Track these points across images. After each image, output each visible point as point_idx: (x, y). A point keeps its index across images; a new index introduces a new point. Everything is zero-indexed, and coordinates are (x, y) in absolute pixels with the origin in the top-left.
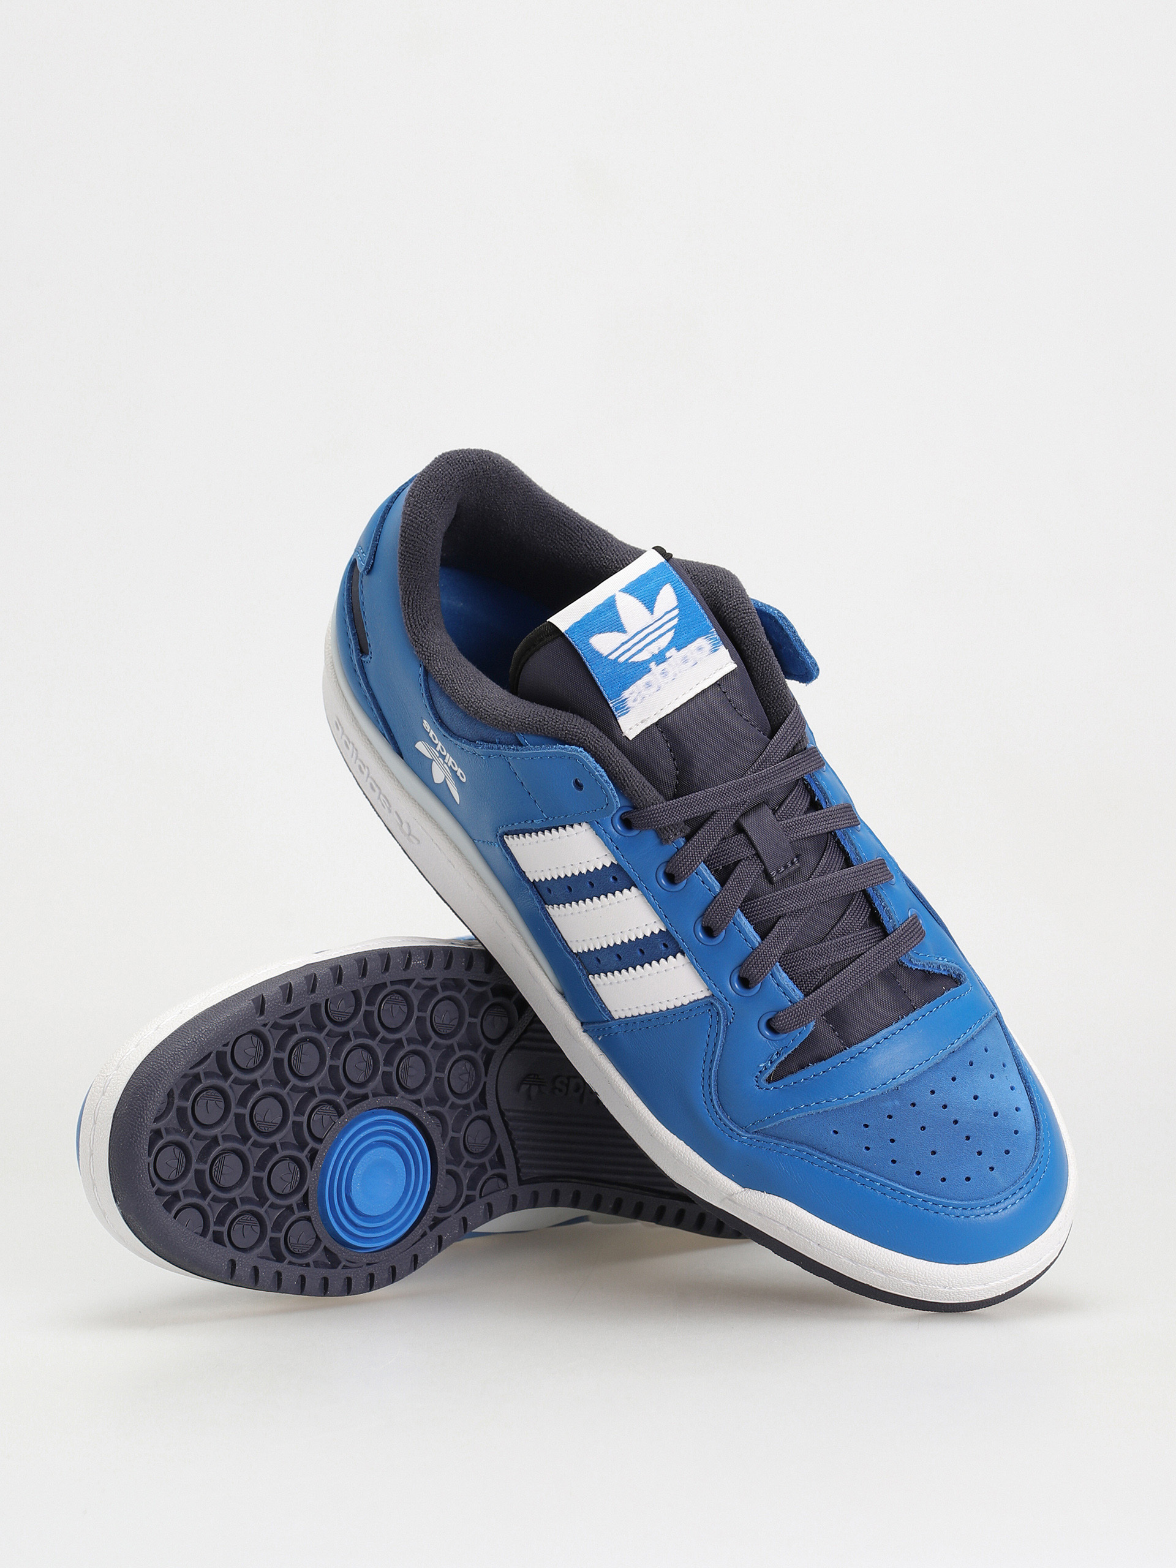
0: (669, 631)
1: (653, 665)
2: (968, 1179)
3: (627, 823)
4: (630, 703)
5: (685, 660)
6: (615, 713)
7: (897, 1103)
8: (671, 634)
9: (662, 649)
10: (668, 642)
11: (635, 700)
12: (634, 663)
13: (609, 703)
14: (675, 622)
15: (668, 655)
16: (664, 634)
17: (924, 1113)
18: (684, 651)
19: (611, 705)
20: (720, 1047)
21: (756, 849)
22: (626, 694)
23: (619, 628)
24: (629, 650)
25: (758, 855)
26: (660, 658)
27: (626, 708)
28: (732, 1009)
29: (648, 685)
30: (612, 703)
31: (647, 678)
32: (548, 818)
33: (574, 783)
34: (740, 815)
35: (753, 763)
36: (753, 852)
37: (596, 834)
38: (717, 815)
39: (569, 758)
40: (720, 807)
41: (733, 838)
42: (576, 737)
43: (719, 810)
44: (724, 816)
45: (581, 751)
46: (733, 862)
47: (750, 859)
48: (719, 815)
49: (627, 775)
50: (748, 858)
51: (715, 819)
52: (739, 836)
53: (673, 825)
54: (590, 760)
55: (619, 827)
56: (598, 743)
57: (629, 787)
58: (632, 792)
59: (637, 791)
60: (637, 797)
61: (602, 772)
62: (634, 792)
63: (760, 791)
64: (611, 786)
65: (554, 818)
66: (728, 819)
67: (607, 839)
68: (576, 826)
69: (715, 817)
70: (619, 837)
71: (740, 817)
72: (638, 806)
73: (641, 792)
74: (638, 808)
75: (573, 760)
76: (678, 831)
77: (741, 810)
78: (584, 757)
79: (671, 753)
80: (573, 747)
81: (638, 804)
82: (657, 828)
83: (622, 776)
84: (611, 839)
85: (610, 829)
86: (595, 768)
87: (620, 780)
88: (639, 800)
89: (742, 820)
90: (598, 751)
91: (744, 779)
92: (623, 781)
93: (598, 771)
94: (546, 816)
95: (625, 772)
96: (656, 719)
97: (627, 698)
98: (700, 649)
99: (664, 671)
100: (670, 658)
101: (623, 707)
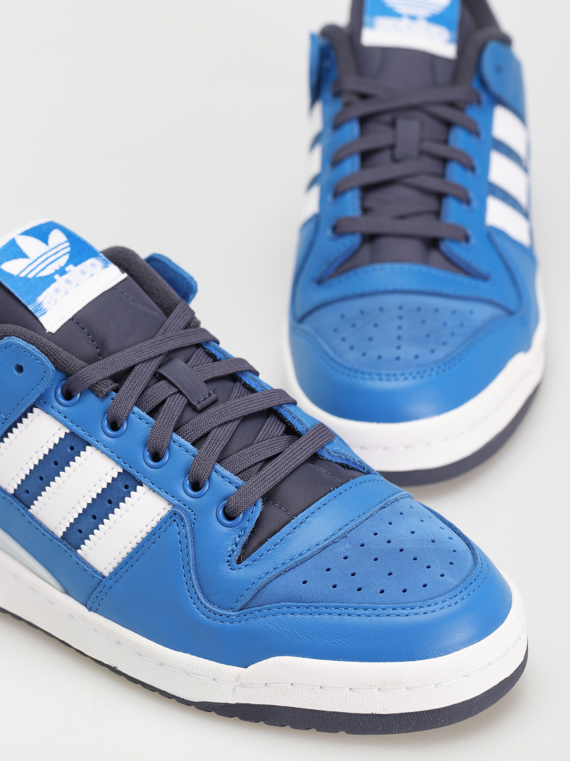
0: (64, 255)
1: (57, 277)
2: (425, 586)
3: (68, 395)
4: (45, 306)
5: (83, 273)
6: (36, 314)
7: (348, 546)
8: (66, 257)
9: (61, 266)
10: (65, 262)
11: (49, 303)
12: (41, 278)
13: (29, 307)
14: (68, 249)
15: (67, 269)
16: (61, 256)
17: (373, 549)
18: (80, 267)
19: (31, 309)
20: (192, 546)
21: (177, 388)
22: (40, 299)
23: (23, 255)
24: (35, 269)
25: (180, 392)
26: (62, 272)
27: (43, 310)
28: (192, 511)
29: (57, 291)
30: (31, 307)
31: (53, 286)
32: (6, 416)
33: (15, 369)
34: (157, 367)
35: (157, 332)
36: (175, 390)
37: (47, 413)
38: (137, 368)
39: (6, 348)
40: (138, 362)
41: (156, 385)
42: (7, 332)
43: (138, 364)
44: (143, 368)
45: (13, 338)
46: (160, 401)
47: (174, 396)
48: (139, 368)
49: (56, 352)
50: (172, 395)
51: (136, 371)
52: (160, 382)
53: (103, 380)
54: (21, 342)
55: (63, 401)
56: (26, 334)
57: (59, 359)
58: (63, 362)
59: (66, 361)
60: (68, 365)
61: (34, 347)
62: (65, 362)
63: (168, 347)
64: (43, 355)
65: (10, 413)
66: (147, 369)
67: (56, 414)
68: (29, 415)
69: (136, 369)
70: (65, 408)
71: (157, 369)
72: (71, 372)
73: (70, 361)
74: (72, 373)
75: (9, 347)
76: (109, 384)
77: (156, 363)
78: (17, 341)
79: (90, 336)
80: (6, 338)
81: (71, 370)
82: (91, 385)
83: (52, 354)
84: (59, 412)
85: (56, 404)
86: (28, 346)
87: (52, 356)
88: (70, 367)
89: (159, 371)
90: (27, 338)
91: (153, 340)
92: (54, 356)
93: (30, 347)
94: (4, 416)
95: (54, 351)
96: (70, 316)
97: (41, 303)
98: (93, 265)
99: (67, 281)
100: (69, 271)
101: (41, 309)
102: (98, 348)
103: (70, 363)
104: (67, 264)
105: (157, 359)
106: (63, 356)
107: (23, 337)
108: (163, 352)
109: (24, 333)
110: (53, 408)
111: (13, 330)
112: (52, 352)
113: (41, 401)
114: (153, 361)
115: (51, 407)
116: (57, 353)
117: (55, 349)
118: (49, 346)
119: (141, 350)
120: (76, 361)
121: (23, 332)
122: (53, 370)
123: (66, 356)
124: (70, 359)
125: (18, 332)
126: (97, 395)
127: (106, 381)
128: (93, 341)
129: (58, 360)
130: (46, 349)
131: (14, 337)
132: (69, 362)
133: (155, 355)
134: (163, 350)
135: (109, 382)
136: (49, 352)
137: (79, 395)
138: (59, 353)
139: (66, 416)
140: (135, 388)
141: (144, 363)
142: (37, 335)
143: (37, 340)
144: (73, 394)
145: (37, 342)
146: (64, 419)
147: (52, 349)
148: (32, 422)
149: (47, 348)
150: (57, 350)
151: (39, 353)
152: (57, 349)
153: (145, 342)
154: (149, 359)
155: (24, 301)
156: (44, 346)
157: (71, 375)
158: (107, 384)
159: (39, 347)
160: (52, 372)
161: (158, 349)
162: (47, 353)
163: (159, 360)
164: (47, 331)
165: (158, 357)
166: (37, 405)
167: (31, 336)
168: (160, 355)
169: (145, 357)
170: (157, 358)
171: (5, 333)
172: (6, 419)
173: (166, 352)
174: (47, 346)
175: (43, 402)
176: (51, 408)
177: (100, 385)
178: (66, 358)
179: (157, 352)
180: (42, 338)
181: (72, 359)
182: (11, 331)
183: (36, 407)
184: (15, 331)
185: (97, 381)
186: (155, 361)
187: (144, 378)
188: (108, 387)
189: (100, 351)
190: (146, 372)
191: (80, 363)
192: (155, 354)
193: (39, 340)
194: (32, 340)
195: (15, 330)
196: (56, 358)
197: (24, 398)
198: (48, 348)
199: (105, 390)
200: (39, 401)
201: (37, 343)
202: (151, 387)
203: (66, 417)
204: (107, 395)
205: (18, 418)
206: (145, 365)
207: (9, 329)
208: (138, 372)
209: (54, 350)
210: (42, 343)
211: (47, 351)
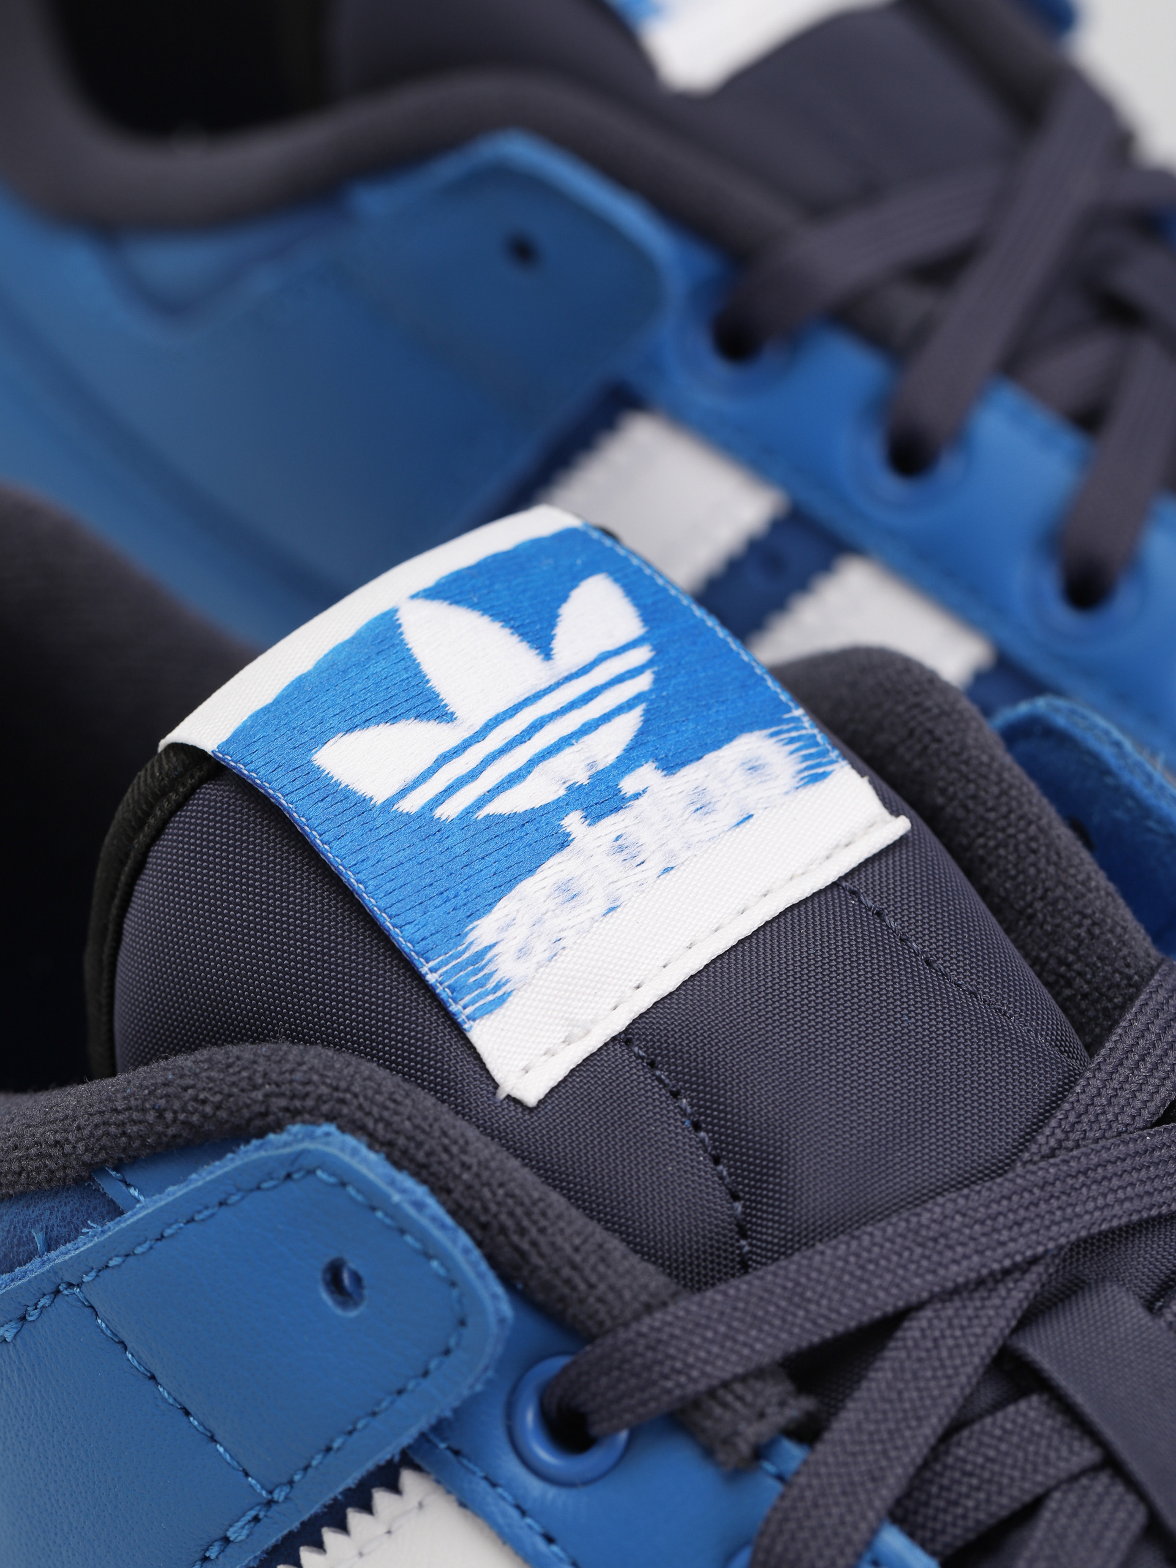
0: (620, 710)
1: (573, 822)
3: (571, 1427)
4: (505, 966)
5: (702, 807)
6: (454, 1008)
8: (629, 724)
9: (600, 768)
10: (623, 746)
11: (523, 953)
12: (499, 819)
13: (424, 970)
14: (643, 683)
15: (629, 785)
16: (606, 718)
18: (691, 775)
19: (431, 978)
22: (484, 932)
24: (473, 775)
27: (491, 985)
29: (569, 893)
30: (433, 970)
31: (555, 869)
32: (271, 1492)
33: (324, 1280)
34: (1014, 1323)
35: (1029, 1136)
36: (1089, 1455)
37: (463, 1505)
38: (915, 1324)
39: (289, 1176)
40: (925, 1295)
41: (1000, 1415)
42: (307, 1095)
43: (921, 1306)
44: (944, 1325)
45: (328, 1134)
46: (1016, 1506)
47: (1084, 1481)
48: (924, 1323)
49: (528, 1214)
50: (1073, 1478)
51: (910, 1343)
52: (1023, 1405)
53: (743, 1379)
54: (365, 1161)
55: (544, 1454)
56: (396, 1113)
57: (542, 1255)
58: (556, 1271)
59: (574, 1267)
60: (582, 1287)
61: (421, 1192)
62: (566, 1271)
63: (1077, 1224)
64: (464, 1239)
65: (291, 1483)
66: (964, 1336)
67: (504, 1514)
68: (381, 1498)
69: (912, 1330)
70: (551, 1492)
71: (1015, 1331)
72: (590, 1323)
73: (594, 1268)
74: (595, 1329)
75: (304, 1177)
76: (768, 1404)
77: (1012, 1303)
78: (342, 1149)
79: (702, 1134)
80: (296, 1128)
81: (591, 1317)
82: (682, 1398)
83: (509, 1223)
84: (518, 1507)
85: (511, 1467)
86: (392, 1183)
87: (507, 1236)
88: (591, 1300)
89: (1022, 1345)
90: (397, 1132)
91: (1002, 1185)
92: (515, 1238)
93: (403, 1191)
94: (263, 1487)
95: (519, 1211)
96: (619, 1022)
97: (491, 947)
98: (753, 768)
99: (620, 844)
100: (637, 796)
101: (480, 984)
102: (735, 1197)
103: (594, 1279)
104: (628, 761)
105: (1016, 1281)
106: (559, 1240)
107: (380, 1126)
108: (1051, 1245)
109: (386, 1108)
110: (494, 1485)
111: (336, 1089)
112: (511, 1214)
113: (442, 1446)
114: (995, 1289)
115: (486, 1478)
116: (535, 1223)
117: (527, 1201)
118: (501, 1185)
119: (944, 1235)
120: (621, 1269)
121: (379, 1098)
122: (502, 1321)
123: (577, 1241)
124: (593, 1259)
125: (356, 1096)
126: (708, 1453)
127: (758, 1385)
128: (716, 1160)
129: (536, 1260)
130: (481, 1199)
131: (331, 1128)
132: (587, 1271)
133: (1007, 1263)
134: (1051, 1239)
135: (774, 1390)
136: (495, 1216)
137: (623, 1435)
138: (543, 1223)
139: (554, 1534)
140: (898, 1430)
141: (951, 1300)
142: (447, 1117)
143: (446, 1150)
144: (595, 1430)
145: (445, 1157)
146: (541, 1544)
147: (510, 1201)
148: (389, 1532)
149: (486, 1193)
150: (536, 1210)
151: (443, 1226)
152: (534, 1203)
153: (966, 1191)
154: (980, 1282)
155: (402, 939)
156: (477, 1185)
157: (591, 1339)
158: (760, 1401)
159: (452, 1185)
160: (494, 1328)
161: (1027, 1227)
162: (483, 1218)
163: (1026, 1285)
164: (502, 1094)
165: (1024, 1272)
166: (417, 1460)
167: (417, 1127)
168: (1035, 1260)
169: (956, 1273)
170: (1017, 1275)
171: (293, 1097)
172: (270, 1503)
173: (1060, 1248)
174: (488, 1184)
175: (449, 1448)
176: (484, 1485)
177: (725, 1405)
178: (577, 1249)
179: (1021, 1248)
180: (472, 1133)
181: (603, 1260)
182: (324, 1090)
183: (417, 1468)
184: (347, 1090)
185: (715, 1382)
186: (1009, 1290)
187: (944, 1382)
188: (762, 1415)
189: (743, 1213)
190: (955, 1352)
191: (643, 1280)
192: (1007, 1255)
193: (455, 1149)
194: (420, 1145)
195: (343, 1085)
196: (525, 1246)
197: (360, 1425)
198: (494, 1194)
199: (751, 1432)
200: (429, 1441)
201: (440, 1163)
202: (977, 1427)
203: (550, 1540)
204: (760, 1453)
205: (325, 1506)
206: (957, 1310)
207: (315, 1078)
208: (916, 1346)
209: (522, 1204)
210: (465, 1166)
211: (486, 1209)
